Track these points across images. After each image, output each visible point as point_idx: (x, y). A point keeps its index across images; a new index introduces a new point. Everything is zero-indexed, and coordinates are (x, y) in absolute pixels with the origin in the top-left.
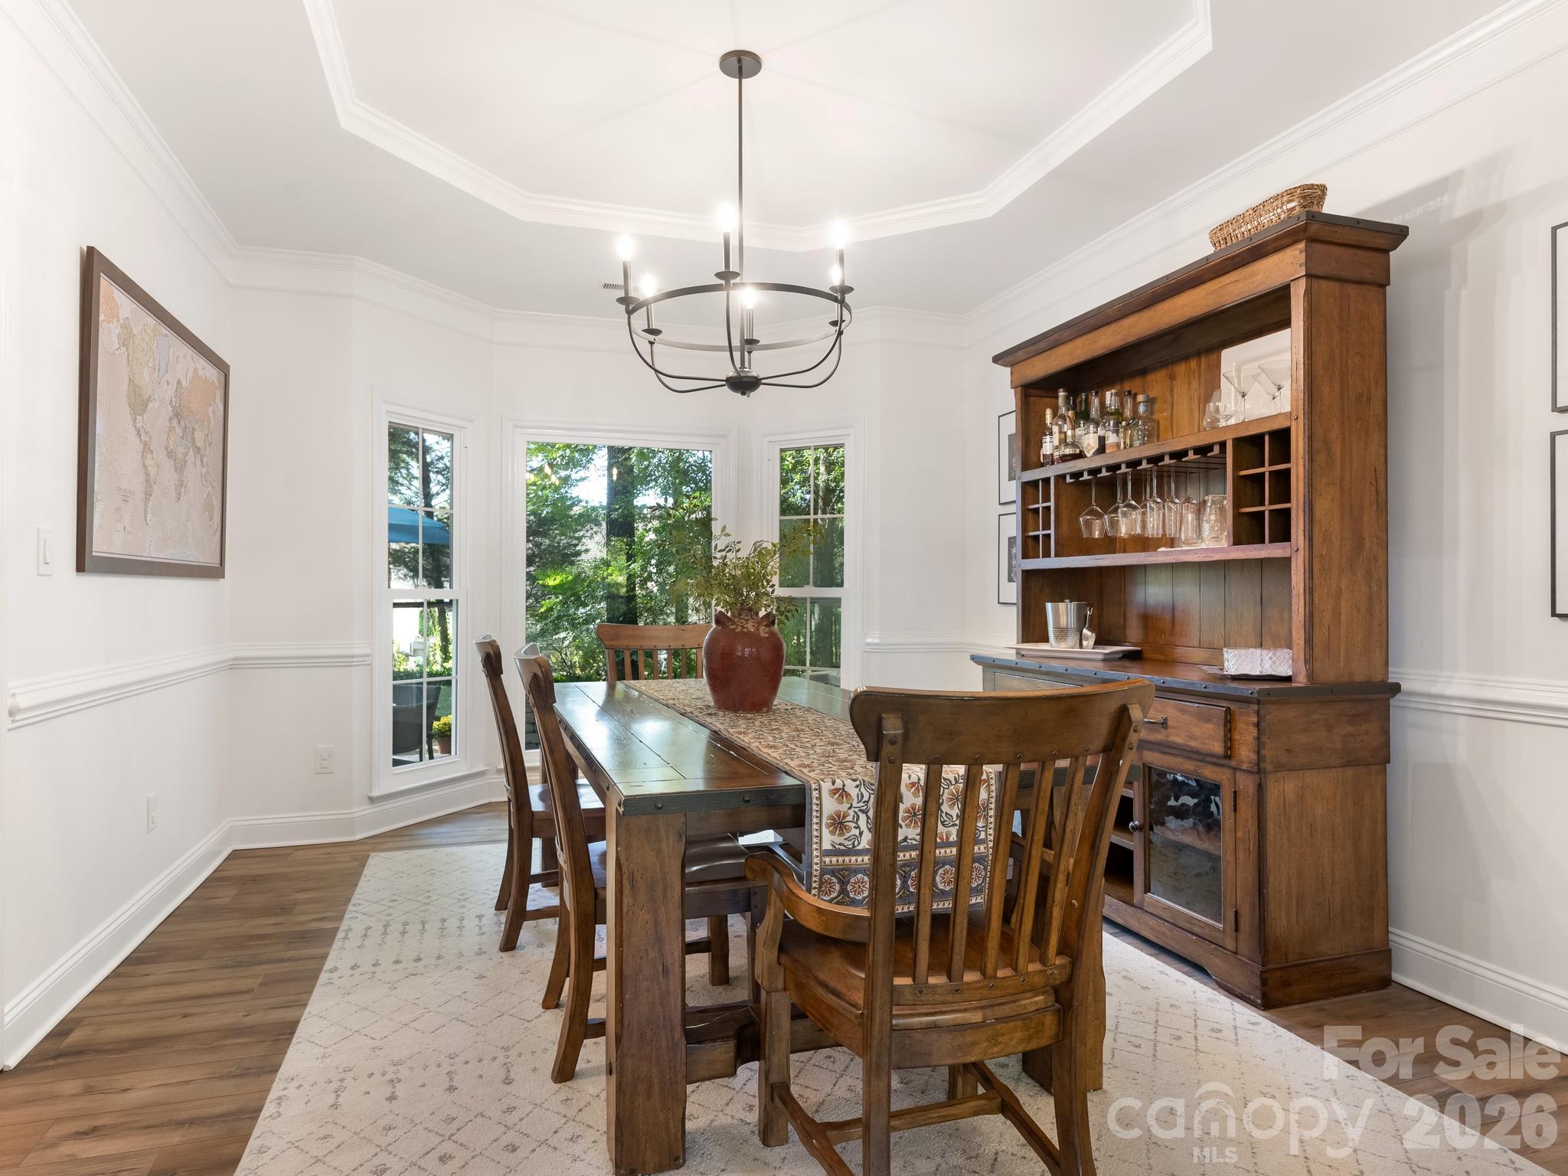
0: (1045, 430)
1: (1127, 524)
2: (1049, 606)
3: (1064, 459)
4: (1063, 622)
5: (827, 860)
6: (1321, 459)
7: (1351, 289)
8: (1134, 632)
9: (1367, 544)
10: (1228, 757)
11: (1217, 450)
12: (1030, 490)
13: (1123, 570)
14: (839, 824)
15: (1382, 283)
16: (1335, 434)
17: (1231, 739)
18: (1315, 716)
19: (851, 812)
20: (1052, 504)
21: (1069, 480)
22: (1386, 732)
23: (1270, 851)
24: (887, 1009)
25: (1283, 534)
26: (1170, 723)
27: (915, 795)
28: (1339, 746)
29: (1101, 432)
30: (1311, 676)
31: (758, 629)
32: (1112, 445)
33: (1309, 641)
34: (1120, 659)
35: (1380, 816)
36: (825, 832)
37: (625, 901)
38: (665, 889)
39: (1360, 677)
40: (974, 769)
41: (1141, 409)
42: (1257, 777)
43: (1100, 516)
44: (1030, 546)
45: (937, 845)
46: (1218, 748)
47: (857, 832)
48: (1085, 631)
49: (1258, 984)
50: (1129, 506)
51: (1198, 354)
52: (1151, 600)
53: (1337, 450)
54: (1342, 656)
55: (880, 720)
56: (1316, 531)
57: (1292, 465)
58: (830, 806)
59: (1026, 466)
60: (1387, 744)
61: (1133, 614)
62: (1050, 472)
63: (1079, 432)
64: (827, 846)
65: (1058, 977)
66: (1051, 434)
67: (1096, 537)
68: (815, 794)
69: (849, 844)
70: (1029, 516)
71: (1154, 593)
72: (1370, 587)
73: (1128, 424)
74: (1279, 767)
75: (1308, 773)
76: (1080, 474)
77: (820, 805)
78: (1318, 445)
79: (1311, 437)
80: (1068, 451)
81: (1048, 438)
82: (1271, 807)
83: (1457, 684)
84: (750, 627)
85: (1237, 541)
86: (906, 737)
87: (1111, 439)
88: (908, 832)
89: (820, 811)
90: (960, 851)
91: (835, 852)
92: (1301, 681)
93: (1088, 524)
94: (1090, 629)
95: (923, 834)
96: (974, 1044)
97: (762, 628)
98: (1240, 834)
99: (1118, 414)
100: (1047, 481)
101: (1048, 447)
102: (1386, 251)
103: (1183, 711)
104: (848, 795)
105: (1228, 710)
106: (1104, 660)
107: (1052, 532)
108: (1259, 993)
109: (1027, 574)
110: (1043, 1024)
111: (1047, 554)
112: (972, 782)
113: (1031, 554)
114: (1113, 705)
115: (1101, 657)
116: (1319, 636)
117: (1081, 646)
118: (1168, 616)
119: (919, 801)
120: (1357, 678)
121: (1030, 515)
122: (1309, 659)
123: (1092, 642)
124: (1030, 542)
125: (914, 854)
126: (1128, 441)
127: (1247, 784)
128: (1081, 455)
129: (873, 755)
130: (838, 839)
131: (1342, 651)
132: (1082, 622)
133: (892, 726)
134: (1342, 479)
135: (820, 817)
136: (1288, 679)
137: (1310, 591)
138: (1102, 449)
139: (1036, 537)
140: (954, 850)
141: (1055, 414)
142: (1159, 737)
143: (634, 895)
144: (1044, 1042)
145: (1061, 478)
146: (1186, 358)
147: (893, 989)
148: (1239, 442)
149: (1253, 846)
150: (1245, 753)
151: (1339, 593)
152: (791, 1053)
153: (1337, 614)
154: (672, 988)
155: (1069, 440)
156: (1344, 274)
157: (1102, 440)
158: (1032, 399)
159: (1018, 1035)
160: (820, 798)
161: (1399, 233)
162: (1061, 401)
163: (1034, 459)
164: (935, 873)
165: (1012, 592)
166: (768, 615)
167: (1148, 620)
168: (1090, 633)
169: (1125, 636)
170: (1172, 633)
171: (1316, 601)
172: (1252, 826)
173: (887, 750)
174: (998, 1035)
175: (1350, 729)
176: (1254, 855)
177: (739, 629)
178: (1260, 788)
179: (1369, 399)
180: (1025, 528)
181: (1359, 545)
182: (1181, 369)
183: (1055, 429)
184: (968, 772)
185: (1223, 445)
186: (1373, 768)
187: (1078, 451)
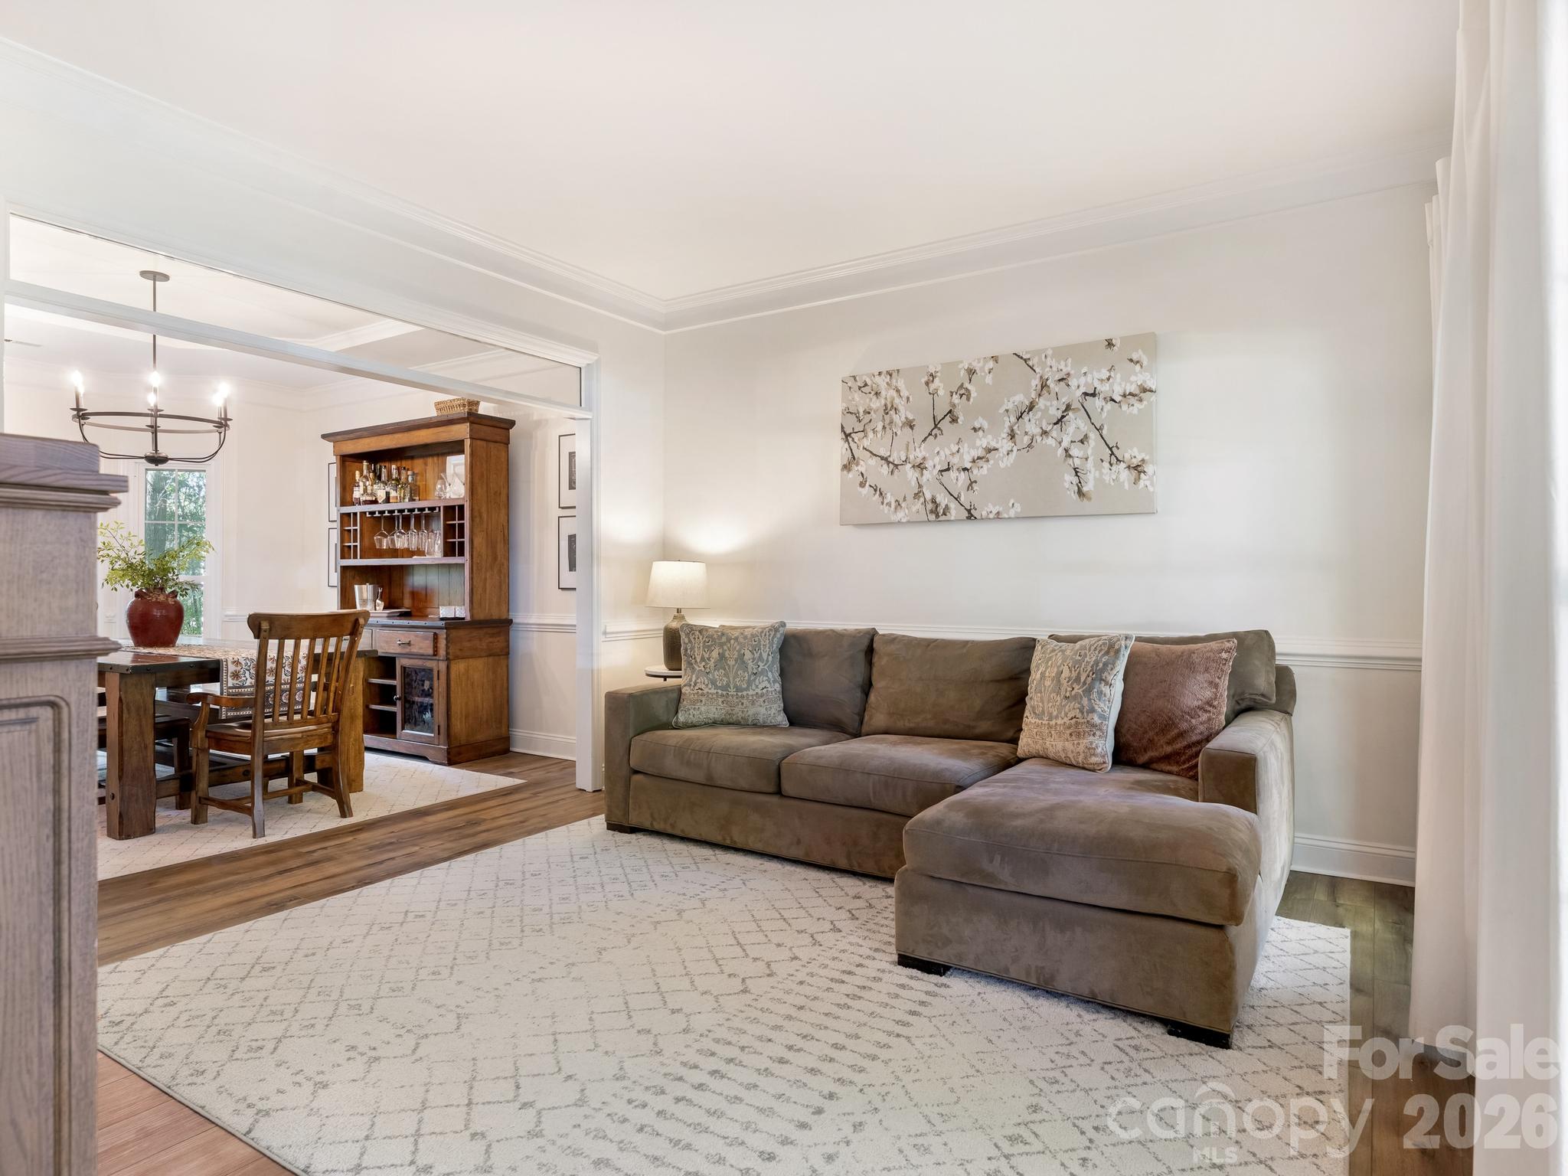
0: (355, 484)
1: (401, 542)
2: (356, 587)
3: (366, 502)
4: (365, 596)
5: (231, 691)
6: (477, 520)
7: (492, 445)
8: (407, 602)
9: (499, 559)
10: (435, 655)
11: (437, 509)
12: (346, 519)
13: (402, 567)
14: (236, 675)
15: (507, 443)
16: (484, 509)
17: (436, 647)
18: (474, 634)
19: (242, 670)
20: (358, 528)
21: (368, 515)
22: (508, 641)
23: (452, 695)
24: (261, 731)
25: (462, 554)
26: (412, 642)
27: (273, 663)
28: (485, 647)
29: (388, 489)
30: (472, 616)
31: (167, 599)
32: (393, 497)
33: (471, 601)
34: (398, 616)
35: (505, 678)
36: (230, 679)
37: (124, 716)
38: (145, 710)
39: (495, 617)
40: (298, 641)
41: (410, 479)
42: (446, 662)
43: (386, 536)
44: (345, 552)
45: (282, 684)
46: (430, 651)
47: (245, 679)
48: (378, 601)
49: (446, 755)
50: (400, 532)
51: (438, 455)
52: (416, 584)
53: (485, 516)
54: (487, 608)
55: (260, 624)
56: (475, 553)
57: (465, 522)
58: (232, 668)
59: (343, 503)
60: (508, 646)
61: (407, 590)
62: (358, 509)
63: (375, 487)
64: (230, 685)
65: (334, 719)
66: (358, 486)
67: (385, 548)
68: (225, 663)
69: (241, 684)
70: (344, 534)
71: (417, 580)
72: (500, 577)
73: (402, 487)
74: (457, 657)
75: (471, 660)
76: (374, 513)
77: (227, 668)
78: (476, 514)
79: (472, 510)
80: (369, 498)
81: (356, 489)
82: (453, 675)
83: (533, 619)
84: (161, 598)
85: (446, 555)
86: (270, 629)
87: (393, 494)
88: (270, 679)
89: (227, 670)
90: (290, 687)
91: (234, 687)
92: (468, 619)
93: (380, 542)
94: (381, 599)
95: (275, 679)
96: (298, 744)
97: (170, 599)
98: (440, 690)
99: (398, 480)
100: (355, 514)
101: (357, 493)
102: (508, 429)
103: (416, 636)
104: (240, 663)
105: (435, 634)
106: (388, 617)
107: (358, 544)
108: (446, 759)
109: (344, 569)
110: (327, 738)
111: (355, 557)
112: (297, 647)
113: (346, 556)
114: (353, 619)
115: (386, 615)
116: (476, 598)
117: (375, 610)
118: (424, 592)
119: (274, 666)
120: (494, 618)
121: (346, 532)
122: (471, 609)
123: (382, 607)
124: (346, 549)
125: (272, 688)
126: (402, 495)
127: (443, 666)
128: (375, 502)
129: (257, 636)
130: (235, 682)
131: (487, 606)
132: (376, 596)
133: (265, 626)
134: (487, 529)
135: (227, 673)
136: (463, 619)
137: (472, 579)
138: (387, 500)
139: (350, 547)
140: (288, 686)
141: (361, 474)
142: (407, 650)
143: (129, 713)
144: (328, 744)
145: (363, 514)
146: (432, 456)
147: (264, 724)
148: (446, 508)
149: (445, 695)
150: (442, 652)
151: (486, 579)
152: (210, 786)
153: (484, 590)
154: (149, 754)
155: (369, 491)
156: (488, 438)
157: (388, 494)
158: (347, 463)
159: (317, 741)
160: (227, 665)
161: (512, 423)
162: (365, 467)
163: (348, 499)
164: (281, 696)
165: (335, 578)
166: (173, 592)
167: (414, 594)
168: (380, 602)
169: (403, 604)
170: (426, 601)
171: (475, 583)
172: (445, 685)
173: (263, 634)
174: (308, 741)
175: (491, 640)
176: (445, 698)
177: (154, 600)
178: (448, 668)
179: (500, 494)
180: (342, 541)
181: (495, 558)
182: (430, 460)
183: (361, 484)
184: (296, 642)
185: (439, 507)
186: (502, 657)
187: (374, 499)
